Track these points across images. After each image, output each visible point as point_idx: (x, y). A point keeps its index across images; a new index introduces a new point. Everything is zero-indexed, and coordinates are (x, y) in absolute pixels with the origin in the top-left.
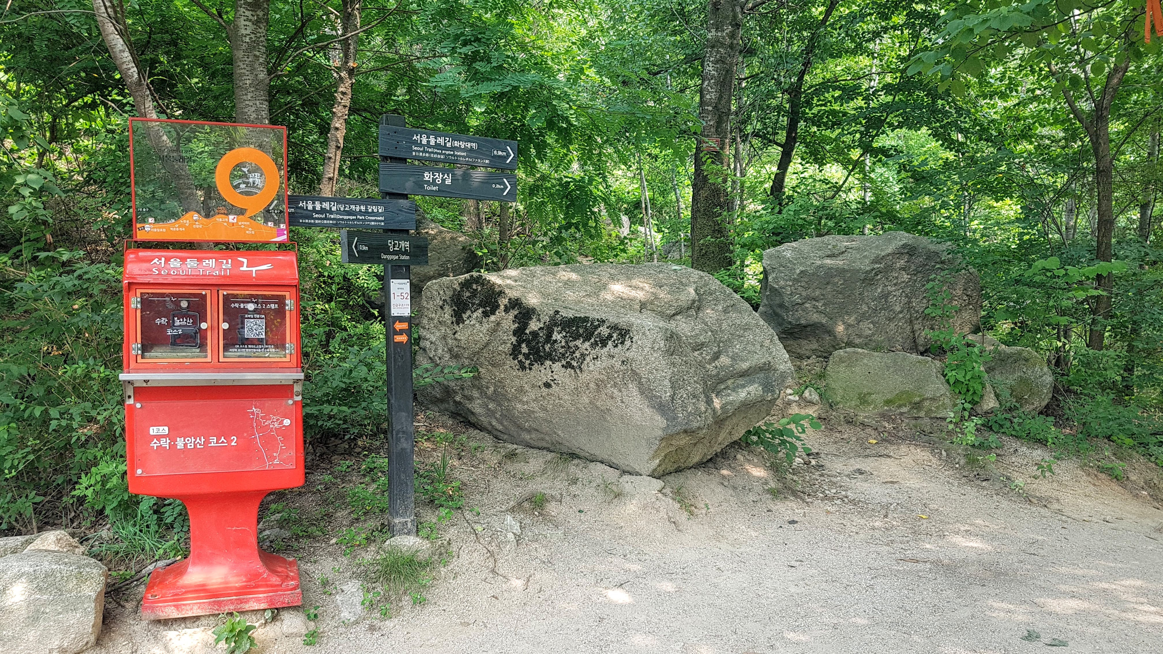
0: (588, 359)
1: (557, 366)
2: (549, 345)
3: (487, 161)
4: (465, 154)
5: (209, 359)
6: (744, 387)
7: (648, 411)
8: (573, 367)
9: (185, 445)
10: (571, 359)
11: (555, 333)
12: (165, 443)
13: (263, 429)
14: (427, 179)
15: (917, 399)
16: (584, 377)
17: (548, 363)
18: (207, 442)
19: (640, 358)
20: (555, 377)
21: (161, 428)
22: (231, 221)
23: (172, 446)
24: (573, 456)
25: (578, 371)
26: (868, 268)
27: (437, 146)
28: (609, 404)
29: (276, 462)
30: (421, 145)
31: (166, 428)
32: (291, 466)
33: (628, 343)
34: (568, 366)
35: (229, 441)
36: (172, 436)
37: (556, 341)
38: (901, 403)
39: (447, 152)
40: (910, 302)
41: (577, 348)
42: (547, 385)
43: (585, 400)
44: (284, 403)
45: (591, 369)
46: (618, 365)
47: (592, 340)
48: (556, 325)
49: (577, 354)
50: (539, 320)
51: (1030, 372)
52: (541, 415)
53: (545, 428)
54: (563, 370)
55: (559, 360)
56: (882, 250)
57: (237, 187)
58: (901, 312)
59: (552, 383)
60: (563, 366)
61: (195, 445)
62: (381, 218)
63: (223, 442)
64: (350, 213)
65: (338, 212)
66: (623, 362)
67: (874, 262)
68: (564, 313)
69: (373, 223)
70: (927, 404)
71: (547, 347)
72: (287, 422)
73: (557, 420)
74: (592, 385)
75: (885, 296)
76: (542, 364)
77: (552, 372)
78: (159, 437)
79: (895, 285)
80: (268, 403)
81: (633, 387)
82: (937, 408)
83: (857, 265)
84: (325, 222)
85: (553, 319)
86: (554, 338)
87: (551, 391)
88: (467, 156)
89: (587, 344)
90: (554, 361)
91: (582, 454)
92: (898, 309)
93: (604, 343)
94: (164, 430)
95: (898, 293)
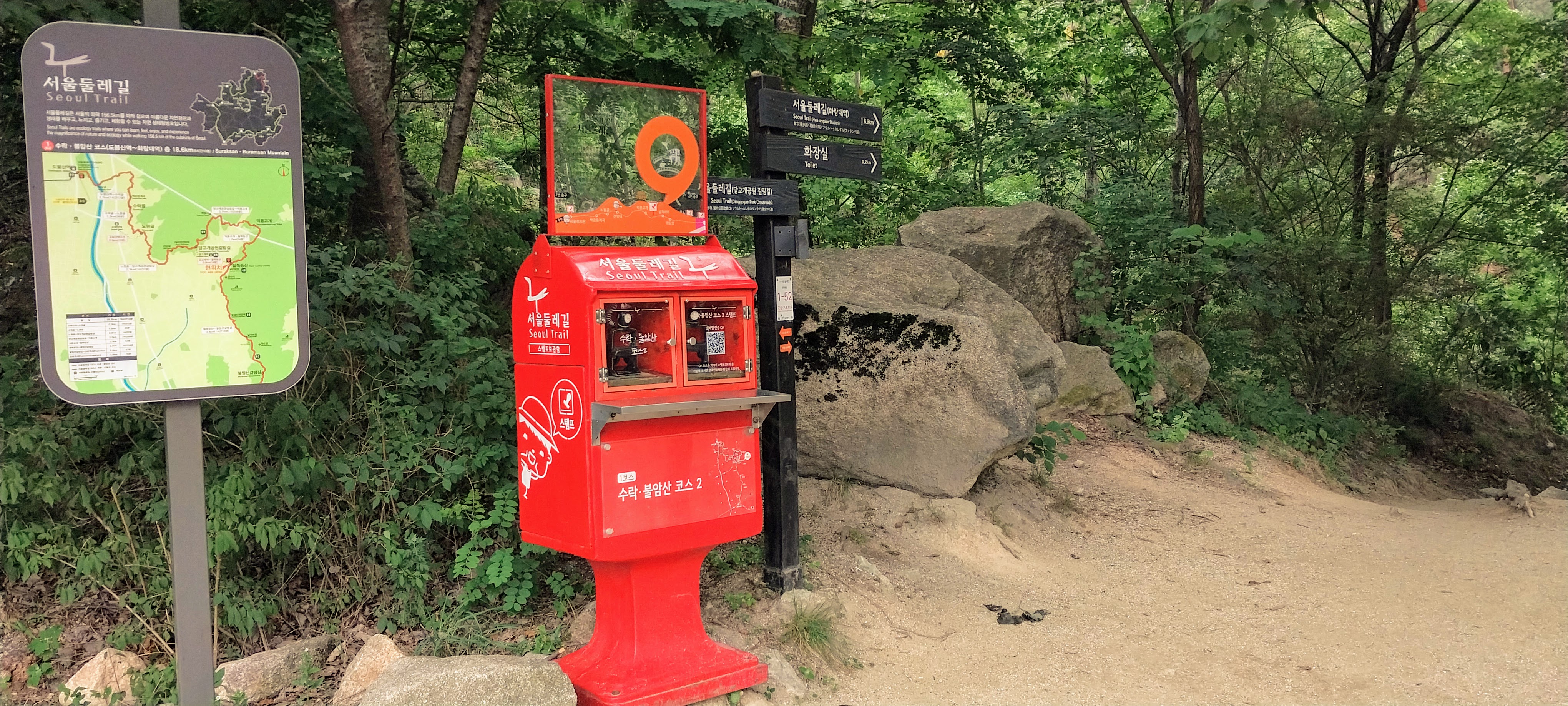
0: (894, 363)
1: (846, 374)
2: (834, 349)
3: (858, 132)
4: (838, 123)
5: (674, 384)
6: (1034, 387)
7: (983, 421)
8: (870, 375)
9: (653, 493)
10: (868, 365)
11: (842, 334)
12: (633, 492)
13: (727, 465)
14: (807, 154)
15: (1095, 395)
16: (886, 386)
17: (832, 371)
18: (674, 487)
19: (973, 359)
20: (842, 387)
21: (629, 474)
22: (651, 209)
23: (641, 495)
24: (853, 480)
25: (879, 379)
26: (1017, 246)
27: (815, 114)
28: (921, 415)
29: (739, 506)
30: (800, 113)
31: (634, 473)
32: (752, 509)
33: (953, 343)
34: (863, 372)
35: (695, 484)
36: (639, 483)
37: (844, 344)
38: (1078, 400)
39: (824, 122)
40: (1055, 284)
41: (879, 351)
42: (830, 398)
43: (885, 412)
44: (744, 431)
45: (899, 375)
46: (941, 369)
47: (900, 341)
48: (842, 324)
49: (879, 358)
50: (817, 320)
51: (1188, 358)
52: (817, 435)
53: (820, 449)
54: (856, 378)
55: (849, 366)
56: (1025, 224)
57: (657, 166)
58: (1048, 296)
59: (838, 395)
60: (855, 374)
61: (662, 492)
62: (770, 203)
63: (689, 486)
64: (743, 197)
65: (733, 196)
66: (949, 365)
67: (1022, 237)
68: (851, 309)
69: (763, 209)
70: (1105, 399)
71: (831, 352)
72: (747, 456)
73: (840, 439)
74: (899, 395)
75: (1033, 277)
76: (823, 373)
77: (839, 381)
78: (626, 486)
79: (1041, 264)
80: (729, 432)
81: (964, 395)
82: (1117, 403)
83: (1005, 244)
84: (722, 208)
85: (836, 317)
86: (841, 339)
87: (835, 404)
88: (840, 126)
89: (893, 346)
90: (841, 368)
91: (865, 477)
92: (1045, 292)
93: (917, 343)
94: (631, 476)
95: (1043, 274)
